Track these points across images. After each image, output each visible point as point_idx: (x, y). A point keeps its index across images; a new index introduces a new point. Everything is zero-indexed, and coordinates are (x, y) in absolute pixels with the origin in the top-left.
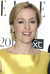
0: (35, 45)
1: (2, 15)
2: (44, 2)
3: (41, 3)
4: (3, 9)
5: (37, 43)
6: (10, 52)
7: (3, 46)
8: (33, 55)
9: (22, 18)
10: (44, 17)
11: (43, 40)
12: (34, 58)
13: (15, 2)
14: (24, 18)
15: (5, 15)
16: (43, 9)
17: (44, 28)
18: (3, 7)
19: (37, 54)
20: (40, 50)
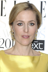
0: (36, 46)
1: (2, 15)
2: (45, 2)
3: (42, 2)
4: (3, 9)
5: (38, 44)
6: (10, 54)
7: (3, 48)
8: (33, 56)
9: (21, 20)
10: (45, 17)
11: (44, 41)
12: (33, 59)
13: (15, 2)
14: (23, 20)
15: (5, 16)
16: (44, 9)
17: (44, 29)
18: (3, 7)
19: (37, 56)
20: (39, 52)
